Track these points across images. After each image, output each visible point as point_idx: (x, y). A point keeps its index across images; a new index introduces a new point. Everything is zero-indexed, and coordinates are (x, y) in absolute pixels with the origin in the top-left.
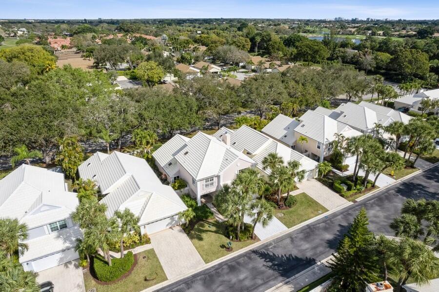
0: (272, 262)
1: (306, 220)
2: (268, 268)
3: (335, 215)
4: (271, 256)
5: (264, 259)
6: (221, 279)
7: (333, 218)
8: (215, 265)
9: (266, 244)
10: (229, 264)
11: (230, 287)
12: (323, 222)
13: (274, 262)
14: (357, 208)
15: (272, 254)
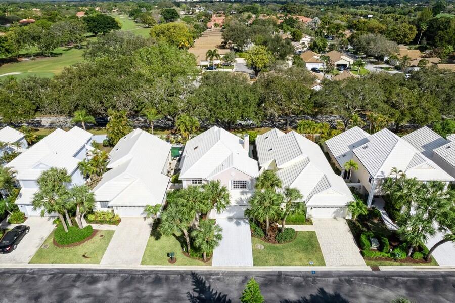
0: (199, 294)
1: (283, 265)
2: (189, 298)
3: (327, 274)
4: (206, 287)
5: (195, 287)
6: (138, 285)
7: (321, 277)
8: (146, 270)
9: (212, 272)
10: (159, 275)
11: (138, 298)
12: (303, 277)
13: (201, 295)
14: (370, 278)
15: (207, 285)
